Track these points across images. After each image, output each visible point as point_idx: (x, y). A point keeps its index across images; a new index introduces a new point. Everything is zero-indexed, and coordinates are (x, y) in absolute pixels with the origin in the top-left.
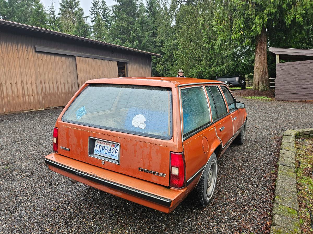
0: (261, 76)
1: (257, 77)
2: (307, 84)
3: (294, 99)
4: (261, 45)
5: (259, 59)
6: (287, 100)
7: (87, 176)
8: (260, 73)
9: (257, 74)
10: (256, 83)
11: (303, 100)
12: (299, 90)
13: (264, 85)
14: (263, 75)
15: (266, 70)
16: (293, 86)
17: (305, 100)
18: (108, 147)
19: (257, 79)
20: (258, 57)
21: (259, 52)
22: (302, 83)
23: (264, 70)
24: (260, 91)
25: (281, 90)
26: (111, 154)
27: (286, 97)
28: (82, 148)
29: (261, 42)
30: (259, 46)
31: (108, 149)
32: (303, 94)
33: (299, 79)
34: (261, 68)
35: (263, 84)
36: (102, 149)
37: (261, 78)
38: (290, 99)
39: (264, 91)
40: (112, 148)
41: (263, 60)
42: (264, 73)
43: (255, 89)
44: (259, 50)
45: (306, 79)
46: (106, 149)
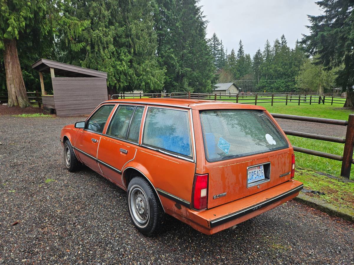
0: (18, 89)
1: (13, 90)
2: (82, 100)
3: (74, 114)
4: (11, 52)
5: (12, 68)
6: (68, 116)
7: (263, 204)
8: (17, 86)
9: (12, 86)
10: (14, 98)
11: (82, 115)
12: (77, 106)
13: (25, 100)
14: (21, 89)
15: (22, 82)
16: (71, 102)
17: (84, 115)
18: (255, 171)
19: (13, 93)
20: (10, 65)
21: (10, 59)
22: (78, 99)
23: (21, 82)
24: (21, 107)
25: (61, 106)
26: (259, 176)
27: (67, 113)
28: (241, 182)
29: (11, 47)
30: (9, 52)
31: (256, 173)
32: (81, 109)
33: (75, 95)
34: (17, 80)
35: (23, 99)
36: (252, 175)
37: (19, 92)
38: (71, 115)
39: (26, 107)
40: (259, 170)
41: (18, 70)
42: (21, 86)
43: (14, 106)
44: (9, 57)
45: (81, 95)
46: (255, 174)
